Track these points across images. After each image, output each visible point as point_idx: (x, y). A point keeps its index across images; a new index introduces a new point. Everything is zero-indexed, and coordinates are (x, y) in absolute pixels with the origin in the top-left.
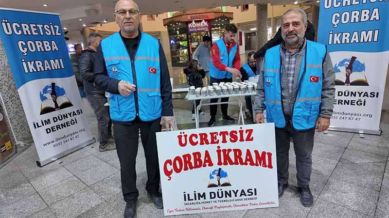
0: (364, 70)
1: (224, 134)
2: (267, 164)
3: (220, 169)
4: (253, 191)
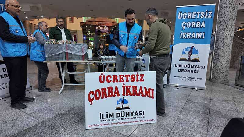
0: (198, 53)
1: (127, 76)
2: (151, 96)
3: (124, 98)
4: (142, 112)
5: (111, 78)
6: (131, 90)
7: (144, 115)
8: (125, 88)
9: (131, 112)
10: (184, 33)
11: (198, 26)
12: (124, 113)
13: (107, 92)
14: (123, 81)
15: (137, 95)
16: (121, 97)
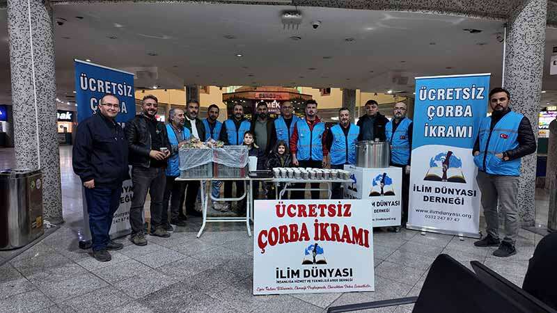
0: (461, 165)
1: (322, 207)
2: (364, 243)
3: (316, 244)
4: (349, 271)
5: (295, 208)
6: (329, 230)
7: (351, 275)
8: (319, 227)
9: (329, 270)
10: (431, 127)
11: (459, 113)
12: (317, 270)
13: (289, 233)
14: (316, 215)
15: (339, 240)
16: (312, 242)
